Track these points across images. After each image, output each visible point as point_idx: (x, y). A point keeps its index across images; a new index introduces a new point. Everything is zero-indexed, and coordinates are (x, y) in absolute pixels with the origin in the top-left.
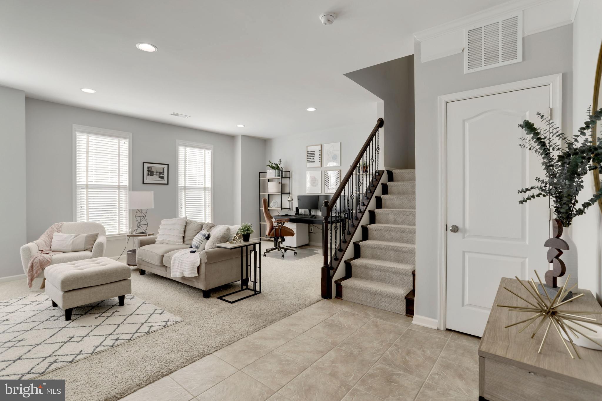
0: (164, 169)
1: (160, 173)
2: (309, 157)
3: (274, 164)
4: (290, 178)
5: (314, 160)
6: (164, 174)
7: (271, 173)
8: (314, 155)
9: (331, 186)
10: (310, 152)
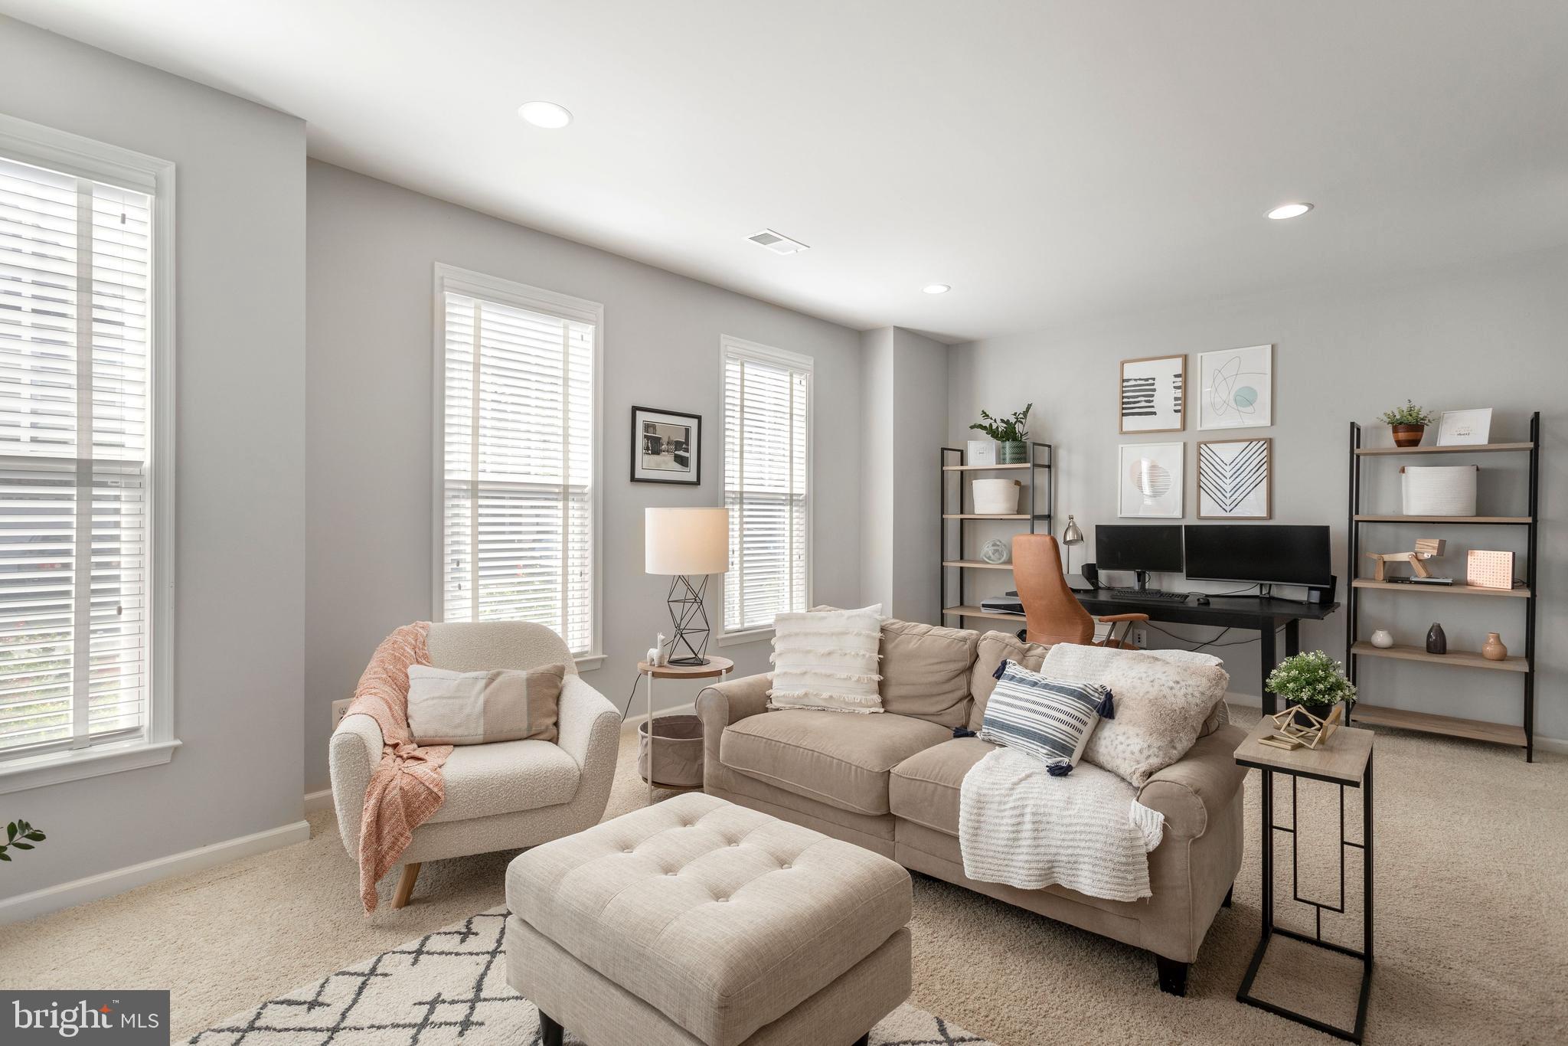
0: (687, 431)
1: (678, 445)
2: (1128, 397)
3: (998, 421)
4: (1049, 467)
5: (1153, 407)
6: (687, 450)
7: (981, 453)
8: (1154, 390)
9: (1228, 495)
10: (1135, 380)
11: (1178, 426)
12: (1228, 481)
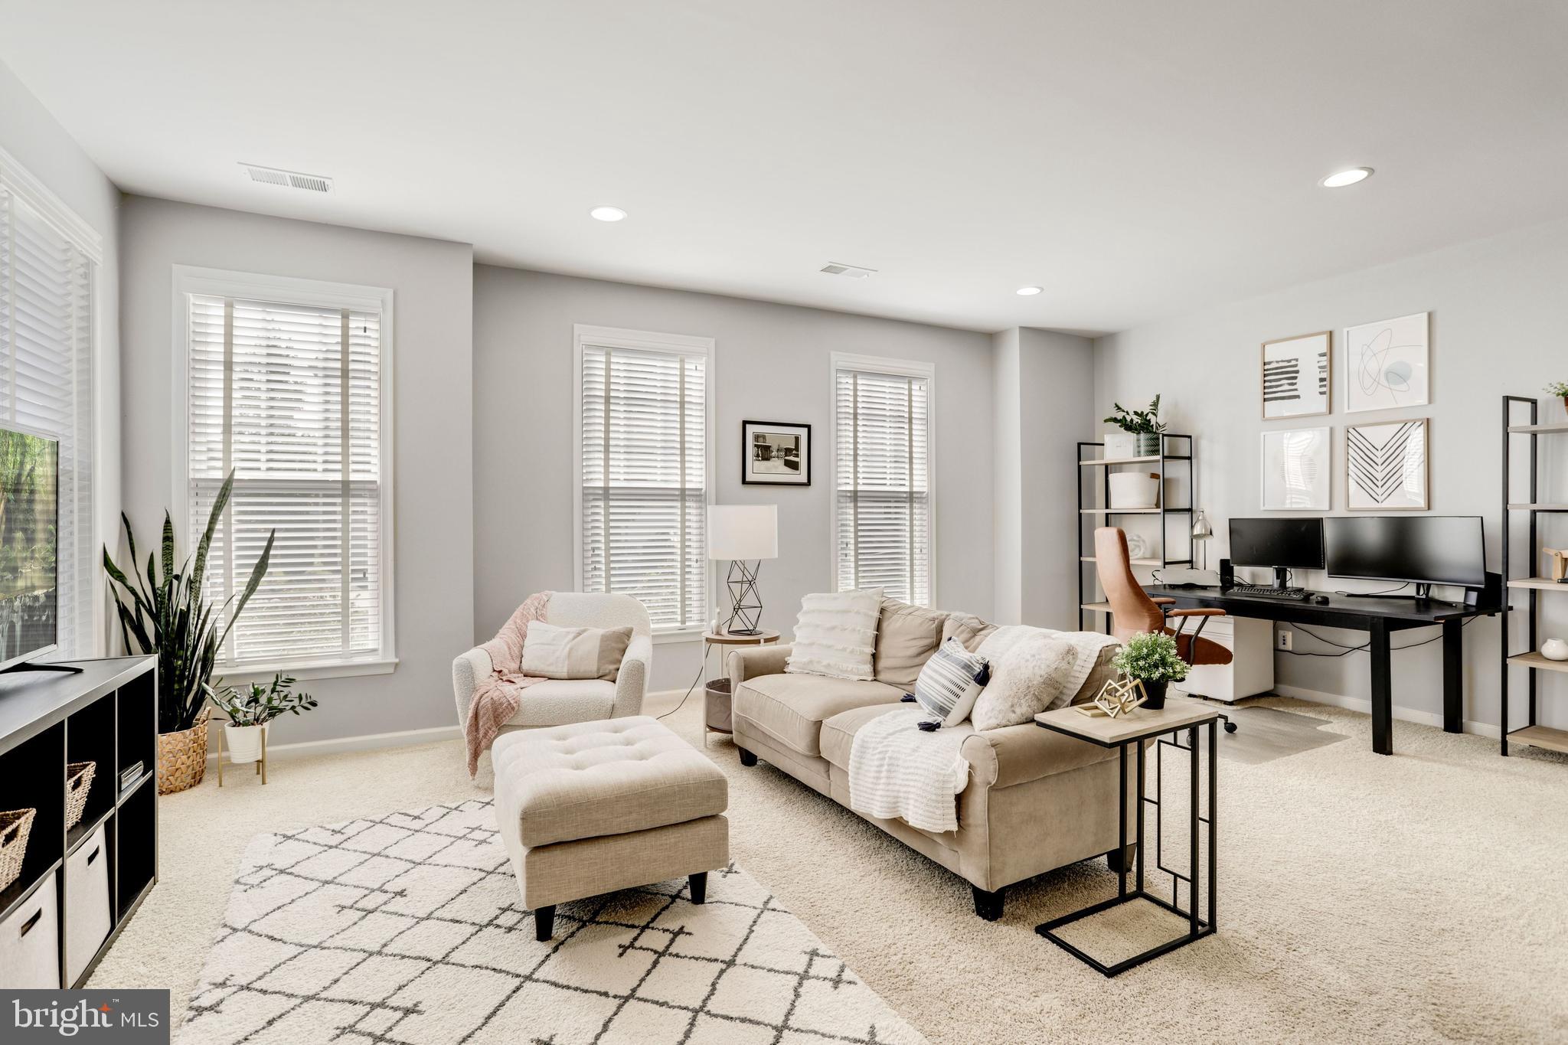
0: (797, 439)
1: (788, 451)
2: (1270, 381)
3: (1131, 413)
4: (1190, 458)
5: (1296, 390)
6: (797, 456)
7: (1120, 446)
8: (1297, 372)
9: (1380, 484)
10: (1277, 362)
11: (1324, 408)
12: (1379, 468)
